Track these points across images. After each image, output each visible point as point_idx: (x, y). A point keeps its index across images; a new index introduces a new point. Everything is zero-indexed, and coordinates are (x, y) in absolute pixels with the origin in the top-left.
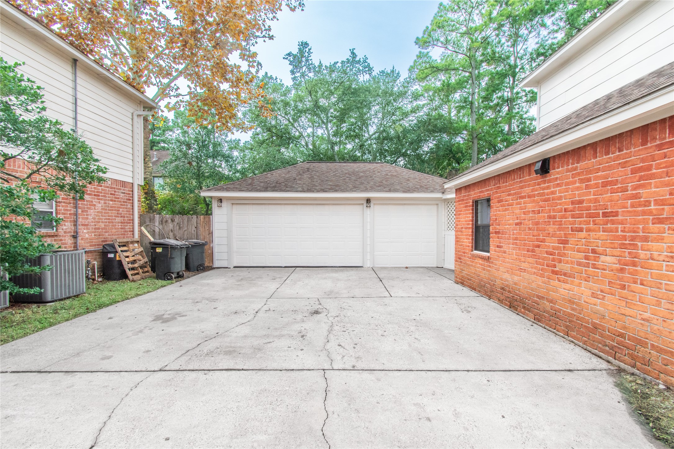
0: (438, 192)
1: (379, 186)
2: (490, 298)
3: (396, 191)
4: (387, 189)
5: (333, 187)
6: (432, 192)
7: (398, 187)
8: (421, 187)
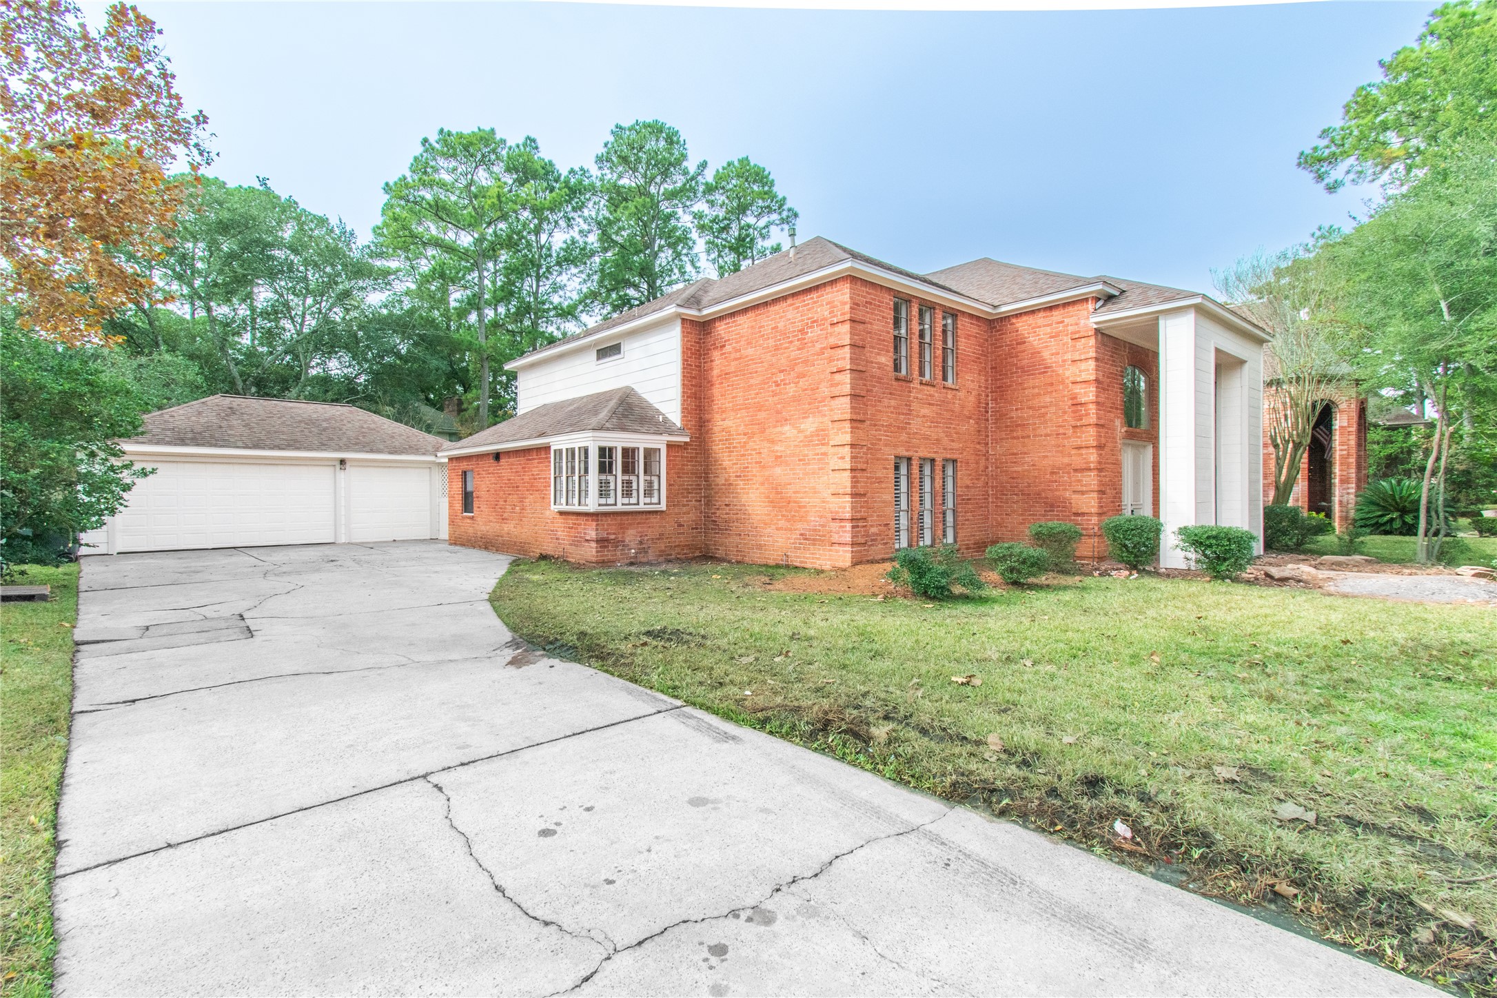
0: (431, 454)
1: (356, 444)
2: (474, 547)
3: (379, 451)
4: (367, 449)
5: (292, 443)
6: (424, 454)
7: (382, 447)
8: (410, 447)
